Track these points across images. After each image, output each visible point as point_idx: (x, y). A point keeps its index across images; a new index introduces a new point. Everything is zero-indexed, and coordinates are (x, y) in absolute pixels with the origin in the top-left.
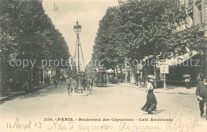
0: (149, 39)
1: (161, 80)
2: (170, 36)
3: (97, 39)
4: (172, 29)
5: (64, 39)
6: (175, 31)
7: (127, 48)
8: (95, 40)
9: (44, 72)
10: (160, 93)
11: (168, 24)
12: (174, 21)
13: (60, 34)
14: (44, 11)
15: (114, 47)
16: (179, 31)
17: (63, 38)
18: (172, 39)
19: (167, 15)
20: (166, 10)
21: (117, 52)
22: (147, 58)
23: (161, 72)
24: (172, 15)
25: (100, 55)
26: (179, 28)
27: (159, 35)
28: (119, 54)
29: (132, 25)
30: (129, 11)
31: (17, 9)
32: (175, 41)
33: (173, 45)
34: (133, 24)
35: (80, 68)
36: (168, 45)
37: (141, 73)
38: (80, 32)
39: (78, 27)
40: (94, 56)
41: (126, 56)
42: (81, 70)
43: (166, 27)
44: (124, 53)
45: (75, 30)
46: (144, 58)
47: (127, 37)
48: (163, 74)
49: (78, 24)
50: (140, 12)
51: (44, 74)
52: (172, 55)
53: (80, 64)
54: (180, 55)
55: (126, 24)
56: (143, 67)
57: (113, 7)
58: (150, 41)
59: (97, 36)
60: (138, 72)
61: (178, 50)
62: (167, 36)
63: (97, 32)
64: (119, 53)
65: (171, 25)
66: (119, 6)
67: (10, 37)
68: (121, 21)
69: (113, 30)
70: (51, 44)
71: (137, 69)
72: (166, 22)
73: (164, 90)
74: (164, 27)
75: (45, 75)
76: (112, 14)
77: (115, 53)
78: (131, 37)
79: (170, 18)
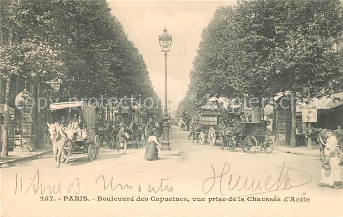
0: (285, 63)
1: (303, 133)
2: (321, 60)
3: (198, 60)
4: (325, 48)
5: (142, 58)
6: (329, 51)
7: (248, 78)
8: (194, 61)
9: (107, 112)
10: (301, 154)
11: (318, 38)
12: (329, 34)
13: (136, 49)
14: (110, 10)
15: (227, 75)
16: (335, 51)
17: (141, 56)
18: (325, 64)
19: (316, 23)
20: (315, 16)
21: (230, 83)
22: (280, 94)
23: (305, 120)
24: (325, 23)
25: (202, 88)
26: (337, 47)
27: (302, 57)
28: (234, 87)
29: (257, 38)
30: (254, 14)
31: (65, 4)
32: (329, 68)
33: (326, 75)
34: (259, 36)
35: (168, 109)
36: (316, 75)
37: (270, 120)
38: (169, 47)
39: (166, 39)
40: (192, 89)
41: (246, 91)
42: (169, 112)
43: (315, 43)
44: (243, 85)
45: (161, 44)
46: (276, 95)
47: (249, 58)
48: (307, 123)
49: (166, 33)
50: (272, 17)
51: (106, 115)
52: (323, 92)
53: (168, 101)
54: (336, 93)
55: (249, 36)
56: (274, 109)
57: (226, 7)
58: (287, 68)
59: (198, 55)
60: (265, 118)
61: (334, 84)
62: (316, 60)
63: (199, 49)
64: (235, 85)
65: (323, 40)
66: (237, 6)
67: (51, 50)
68: (239, 31)
69: (226, 46)
70: (119, 65)
71: (263, 113)
72: (315, 35)
73: (307, 149)
74: (311, 44)
75: (108, 116)
76: (225, 18)
77: (228, 86)
78: (255, 58)
79: (322, 29)
